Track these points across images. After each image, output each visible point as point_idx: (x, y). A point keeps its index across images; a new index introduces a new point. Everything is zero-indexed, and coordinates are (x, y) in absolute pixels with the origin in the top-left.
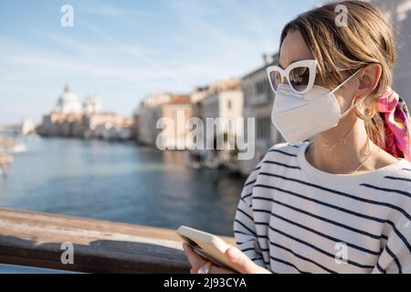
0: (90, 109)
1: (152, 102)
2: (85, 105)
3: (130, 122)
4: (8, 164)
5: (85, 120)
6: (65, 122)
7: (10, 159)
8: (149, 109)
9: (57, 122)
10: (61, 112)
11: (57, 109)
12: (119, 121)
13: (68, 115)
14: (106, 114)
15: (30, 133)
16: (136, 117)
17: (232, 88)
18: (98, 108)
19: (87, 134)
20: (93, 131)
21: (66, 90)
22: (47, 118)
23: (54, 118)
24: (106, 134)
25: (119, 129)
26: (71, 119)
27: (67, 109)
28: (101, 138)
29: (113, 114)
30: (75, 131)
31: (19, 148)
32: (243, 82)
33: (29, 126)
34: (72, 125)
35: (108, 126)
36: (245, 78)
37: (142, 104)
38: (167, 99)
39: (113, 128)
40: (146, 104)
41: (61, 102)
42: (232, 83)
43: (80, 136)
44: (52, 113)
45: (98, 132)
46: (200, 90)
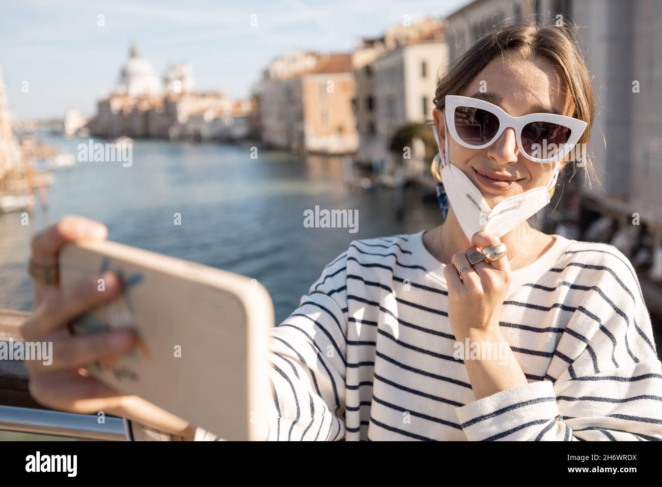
0: (176, 87)
1: (283, 70)
2: (166, 81)
3: (247, 108)
4: (47, 187)
5: (169, 106)
6: (135, 110)
7: (50, 179)
8: (278, 82)
9: (121, 112)
10: (126, 95)
11: (120, 90)
12: (227, 106)
13: (140, 99)
14: (203, 96)
15: (78, 132)
16: (257, 98)
17: (429, 38)
18: (190, 85)
19: (174, 132)
20: (184, 127)
21: (133, 54)
22: (104, 105)
23: (116, 105)
24: (206, 131)
25: (227, 122)
26: (145, 106)
27: (137, 88)
28: (198, 139)
29: (216, 95)
30: (154, 127)
31: (64, 160)
32: (447, 25)
33: (75, 121)
34: (147, 115)
35: (209, 116)
36: (451, 17)
37: (266, 74)
38: (310, 63)
39: (217, 120)
40: (272, 74)
41: (125, 76)
42: (427, 29)
43: (162, 136)
44: (113, 96)
45: (191, 128)
46: (370, 43)
